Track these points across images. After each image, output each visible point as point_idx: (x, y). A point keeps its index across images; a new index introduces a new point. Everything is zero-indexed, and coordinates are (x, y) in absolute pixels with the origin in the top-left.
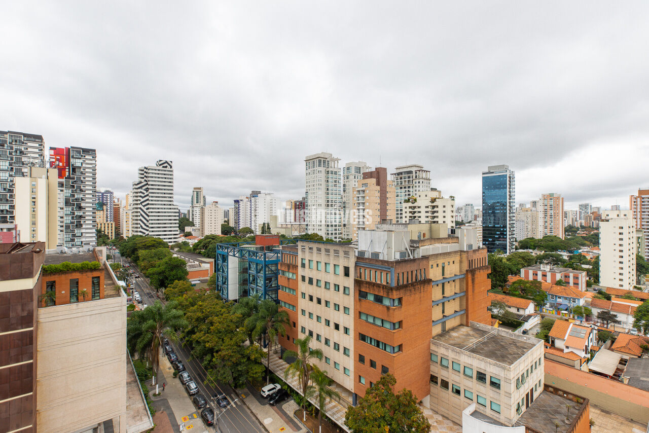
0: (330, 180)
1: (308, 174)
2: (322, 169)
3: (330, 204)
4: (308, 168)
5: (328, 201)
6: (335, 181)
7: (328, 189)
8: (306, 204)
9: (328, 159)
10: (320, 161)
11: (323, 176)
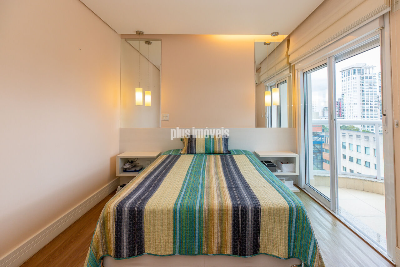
0: (365, 84)
1: (343, 81)
2: (357, 76)
3: (365, 102)
4: (343, 77)
5: (363, 101)
6: (370, 85)
7: (363, 91)
8: (342, 103)
9: (362, 68)
10: (354, 70)
11: (358, 81)
